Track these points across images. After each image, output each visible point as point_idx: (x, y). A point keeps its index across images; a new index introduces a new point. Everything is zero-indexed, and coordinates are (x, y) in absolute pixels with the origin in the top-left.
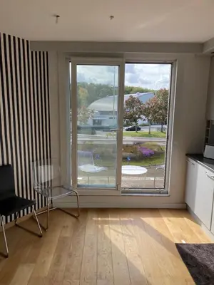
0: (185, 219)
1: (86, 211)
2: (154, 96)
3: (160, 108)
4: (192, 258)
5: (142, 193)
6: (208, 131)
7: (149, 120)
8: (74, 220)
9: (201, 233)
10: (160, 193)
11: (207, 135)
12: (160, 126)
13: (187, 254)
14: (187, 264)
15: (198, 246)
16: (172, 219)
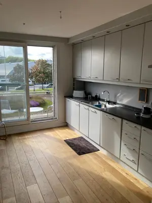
0: (67, 130)
1: (10, 135)
2: (35, 64)
3: (40, 73)
4: (73, 144)
5: (39, 121)
6: (74, 83)
7: (33, 81)
8: (4, 141)
9: (75, 134)
10: (52, 119)
11: (74, 85)
12: (42, 85)
13: (70, 143)
14: (70, 146)
15: (75, 139)
16: (60, 131)
